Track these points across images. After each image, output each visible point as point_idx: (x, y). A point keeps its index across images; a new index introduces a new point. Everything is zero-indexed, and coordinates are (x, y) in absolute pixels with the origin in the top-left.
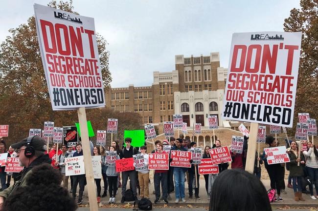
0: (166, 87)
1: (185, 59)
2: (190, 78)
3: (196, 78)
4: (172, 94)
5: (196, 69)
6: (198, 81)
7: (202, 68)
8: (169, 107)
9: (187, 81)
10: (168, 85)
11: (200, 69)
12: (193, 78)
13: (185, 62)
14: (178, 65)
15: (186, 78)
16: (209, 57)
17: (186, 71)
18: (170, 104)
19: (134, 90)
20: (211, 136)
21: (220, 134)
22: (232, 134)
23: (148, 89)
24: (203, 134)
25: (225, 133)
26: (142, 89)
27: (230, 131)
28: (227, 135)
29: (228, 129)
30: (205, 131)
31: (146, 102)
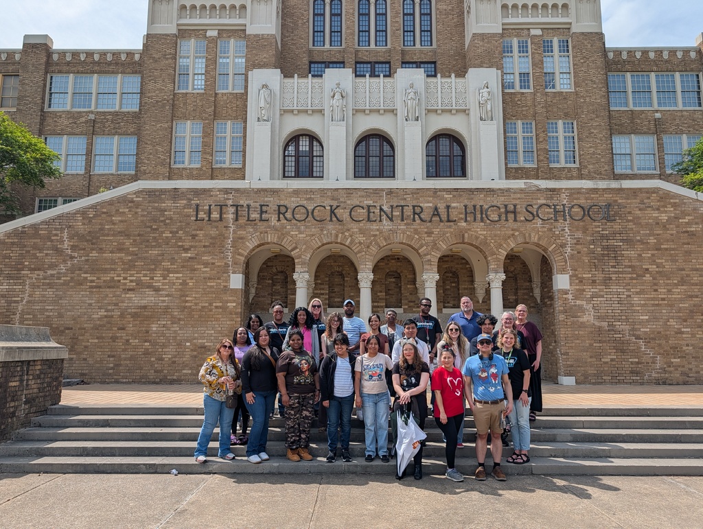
4: (238, 84)
6: (374, 47)
9: (318, 43)
10: (224, 46)
12: (350, 27)
15: (319, 32)
17: (320, 1)
18: (229, 135)
20: (500, 246)
21: (585, 230)
22: (692, 234)
23: (123, 64)
24: (423, 228)
25: (631, 225)
26: (94, 63)
27: (675, 205)
28: (652, 240)
29: (655, 191)
30: (442, 198)
31: (107, 125)
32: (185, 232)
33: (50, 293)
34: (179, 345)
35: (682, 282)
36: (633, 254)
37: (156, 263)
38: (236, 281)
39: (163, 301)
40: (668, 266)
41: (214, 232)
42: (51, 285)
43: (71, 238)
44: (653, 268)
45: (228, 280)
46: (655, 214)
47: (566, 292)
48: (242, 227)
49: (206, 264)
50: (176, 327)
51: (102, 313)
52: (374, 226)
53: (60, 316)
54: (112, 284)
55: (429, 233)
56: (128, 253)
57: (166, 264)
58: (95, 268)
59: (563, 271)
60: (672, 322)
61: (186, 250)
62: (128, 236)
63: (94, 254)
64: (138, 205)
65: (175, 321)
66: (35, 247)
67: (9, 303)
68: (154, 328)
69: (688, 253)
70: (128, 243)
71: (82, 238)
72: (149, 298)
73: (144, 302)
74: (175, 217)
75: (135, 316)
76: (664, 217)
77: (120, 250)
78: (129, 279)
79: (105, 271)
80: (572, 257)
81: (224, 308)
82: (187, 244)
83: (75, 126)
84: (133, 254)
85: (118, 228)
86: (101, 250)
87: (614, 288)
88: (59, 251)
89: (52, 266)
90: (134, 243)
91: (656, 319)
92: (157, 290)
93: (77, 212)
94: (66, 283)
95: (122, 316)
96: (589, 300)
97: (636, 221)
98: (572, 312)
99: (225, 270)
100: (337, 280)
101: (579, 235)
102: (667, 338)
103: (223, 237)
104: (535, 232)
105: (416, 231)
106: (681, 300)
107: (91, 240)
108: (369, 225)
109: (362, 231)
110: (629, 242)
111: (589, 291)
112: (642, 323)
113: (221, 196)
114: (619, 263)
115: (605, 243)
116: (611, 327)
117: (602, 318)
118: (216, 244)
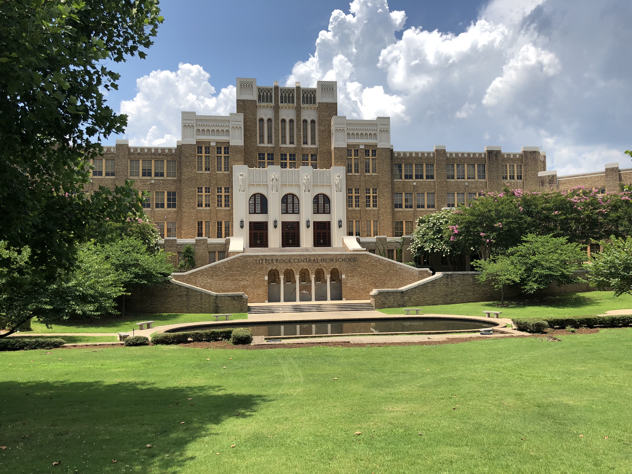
0: (214, 154)
1: (260, 90)
2: (270, 137)
3: (284, 137)
4: (227, 169)
5: (284, 117)
6: (288, 145)
7: (298, 115)
8: (220, 201)
9: (262, 141)
10: (219, 150)
11: (294, 118)
12: (277, 136)
13: (259, 96)
14: (244, 101)
15: (262, 136)
16: (313, 91)
17: (261, 120)
18: (223, 194)
19: (130, 154)
20: (329, 268)
22: (373, 265)
23: (166, 155)
25: (359, 263)
26: (152, 154)
27: (370, 258)
28: (364, 266)
29: (366, 254)
31: (160, 185)
32: (254, 266)
33: (221, 282)
34: (253, 293)
35: (371, 276)
36: (360, 270)
37: (247, 274)
38: (266, 278)
39: (249, 283)
40: (368, 272)
41: (260, 266)
42: (221, 280)
43: (225, 268)
44: (364, 273)
45: (264, 278)
46: (365, 260)
47: (344, 279)
48: (268, 265)
49: (259, 274)
51: (234, 287)
52: (300, 264)
53: (224, 287)
54: (236, 280)
55: (313, 265)
57: (249, 274)
58: (231, 275)
59: (344, 274)
60: (368, 286)
61: (254, 271)
62: (239, 267)
63: (231, 272)
64: (241, 259)
65: (252, 288)
66: (216, 271)
67: (211, 285)
68: (247, 290)
69: (372, 269)
70: (239, 269)
71: (228, 268)
72: (245, 283)
74: (251, 262)
76: (367, 261)
77: (238, 271)
78: (240, 278)
79: (234, 276)
80: (346, 271)
81: (264, 285)
82: (254, 269)
83: (145, 186)
84: (241, 272)
85: (237, 265)
86: (233, 271)
87: (355, 278)
88: (223, 272)
89: (221, 275)
90: (241, 269)
92: (247, 281)
93: (226, 261)
94: (224, 279)
95: (239, 287)
96: (349, 281)
97: (361, 262)
98: (346, 283)
99: (264, 275)
100: (289, 275)
101: (348, 265)
102: (366, 289)
103: (262, 267)
104: (337, 266)
105: (310, 265)
106: (370, 280)
107: (230, 269)
108: (298, 264)
109: (296, 265)
110: (359, 267)
111: (350, 278)
112: (361, 286)
113: (262, 257)
114: (356, 272)
115: (354, 267)
116: (354, 287)
117: (352, 285)
118: (261, 269)
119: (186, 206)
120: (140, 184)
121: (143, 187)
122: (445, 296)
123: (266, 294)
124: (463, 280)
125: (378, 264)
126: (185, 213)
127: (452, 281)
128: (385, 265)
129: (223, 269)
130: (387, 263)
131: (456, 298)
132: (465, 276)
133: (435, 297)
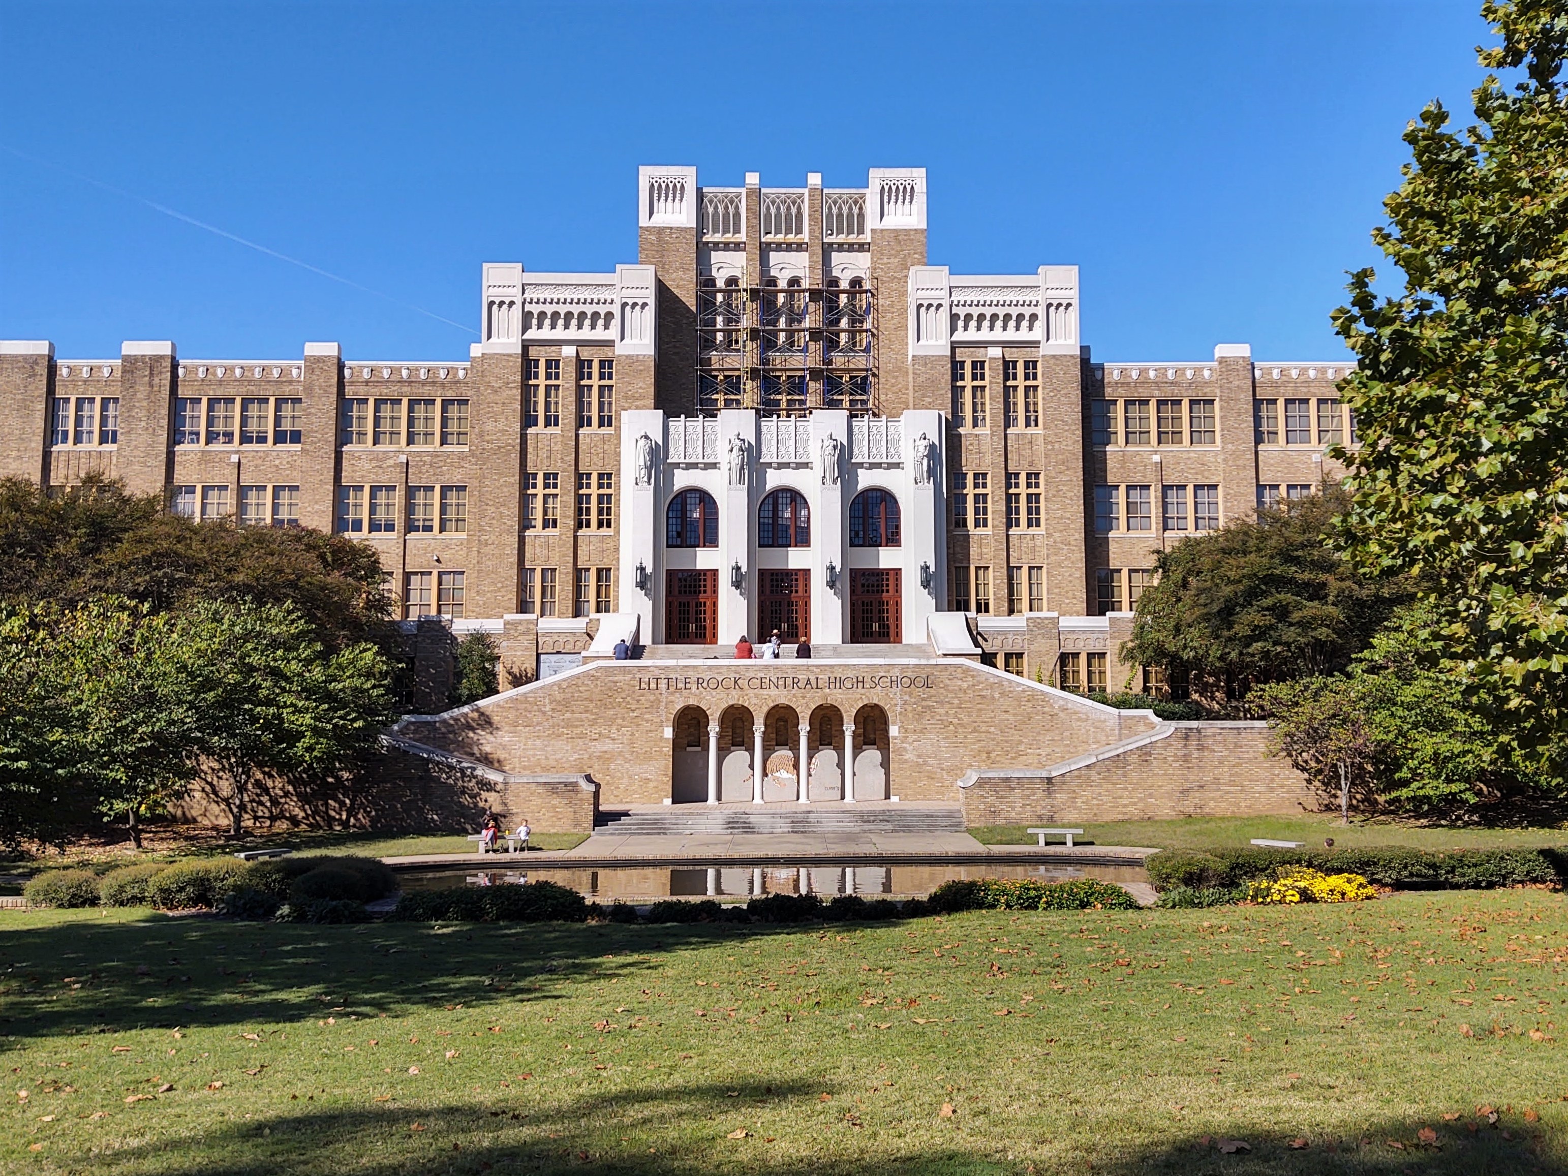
0: (568, 377)
1: (707, 198)
4: (605, 422)
5: (774, 272)
8: (583, 511)
10: (584, 365)
17: (711, 282)
18: (594, 491)
19: (341, 381)
20: (852, 706)
21: (910, 694)
22: (983, 697)
23: (443, 385)
24: (799, 693)
25: (942, 691)
26: (402, 382)
27: (973, 676)
28: (956, 701)
29: (960, 666)
30: (812, 672)
31: (424, 469)
32: (633, 699)
34: (630, 777)
36: (942, 711)
37: (613, 720)
38: (669, 733)
39: (618, 746)
40: (966, 720)
41: (652, 698)
42: (539, 737)
43: (551, 703)
44: (955, 721)
45: (663, 732)
46: (960, 683)
47: (898, 738)
48: (672, 694)
49: (647, 721)
50: (627, 765)
51: (576, 756)
52: (765, 692)
53: (547, 758)
54: (582, 736)
55: (804, 696)
56: (592, 714)
57: (619, 721)
58: (569, 725)
59: (894, 723)
61: (633, 711)
62: (591, 701)
63: (568, 715)
64: (597, 678)
65: (628, 760)
66: (526, 710)
68: (612, 766)
69: (980, 710)
70: (591, 706)
71: (558, 702)
72: (608, 746)
73: (605, 749)
74: (625, 687)
75: (599, 758)
76: (965, 685)
77: (586, 711)
78: (594, 732)
79: (577, 727)
80: (901, 713)
81: (661, 752)
82: (633, 707)
83: (381, 471)
84: (596, 714)
85: (585, 695)
86: (573, 712)
87: (928, 736)
88: (544, 713)
89: (539, 723)
90: (596, 707)
91: (955, 756)
92: (613, 739)
93: (554, 684)
94: (549, 735)
95: (589, 759)
96: (911, 744)
97: (946, 687)
98: (901, 751)
99: (661, 725)
100: (739, 724)
101: (907, 697)
103: (658, 701)
104: (875, 697)
105: (796, 695)
106: (974, 744)
107: (566, 705)
108: (762, 691)
109: (756, 696)
110: (941, 703)
111: (912, 737)
112: (946, 759)
113: (657, 672)
114: (932, 717)
115: (924, 703)
116: (925, 763)
117: (919, 756)
118: (654, 706)
119: (490, 525)
120: (368, 466)
121: (376, 474)
122: (1182, 793)
123: (665, 779)
124: (1236, 745)
125: (997, 695)
126: (487, 545)
127: (1201, 748)
128: (1018, 699)
129: (545, 706)
130: (1024, 691)
131: (1213, 799)
132: (1243, 735)
133: (1151, 795)
